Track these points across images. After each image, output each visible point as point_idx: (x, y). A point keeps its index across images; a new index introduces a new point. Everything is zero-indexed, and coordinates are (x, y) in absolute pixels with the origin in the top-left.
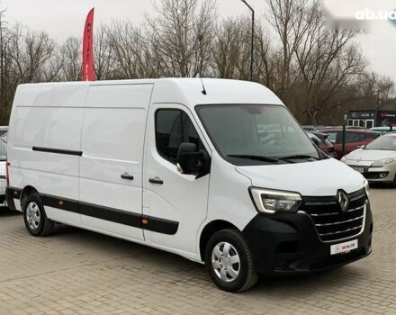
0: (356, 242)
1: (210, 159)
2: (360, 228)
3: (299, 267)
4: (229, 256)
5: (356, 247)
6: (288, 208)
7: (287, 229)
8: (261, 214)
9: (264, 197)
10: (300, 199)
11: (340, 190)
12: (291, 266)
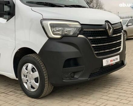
0: (118, 57)
1: (14, 5)
2: (120, 48)
3: (81, 77)
4: (32, 73)
5: (119, 60)
6: (71, 34)
7: (72, 49)
8: (50, 39)
9: (52, 26)
10: (80, 26)
11: (107, 21)
12: (76, 76)
